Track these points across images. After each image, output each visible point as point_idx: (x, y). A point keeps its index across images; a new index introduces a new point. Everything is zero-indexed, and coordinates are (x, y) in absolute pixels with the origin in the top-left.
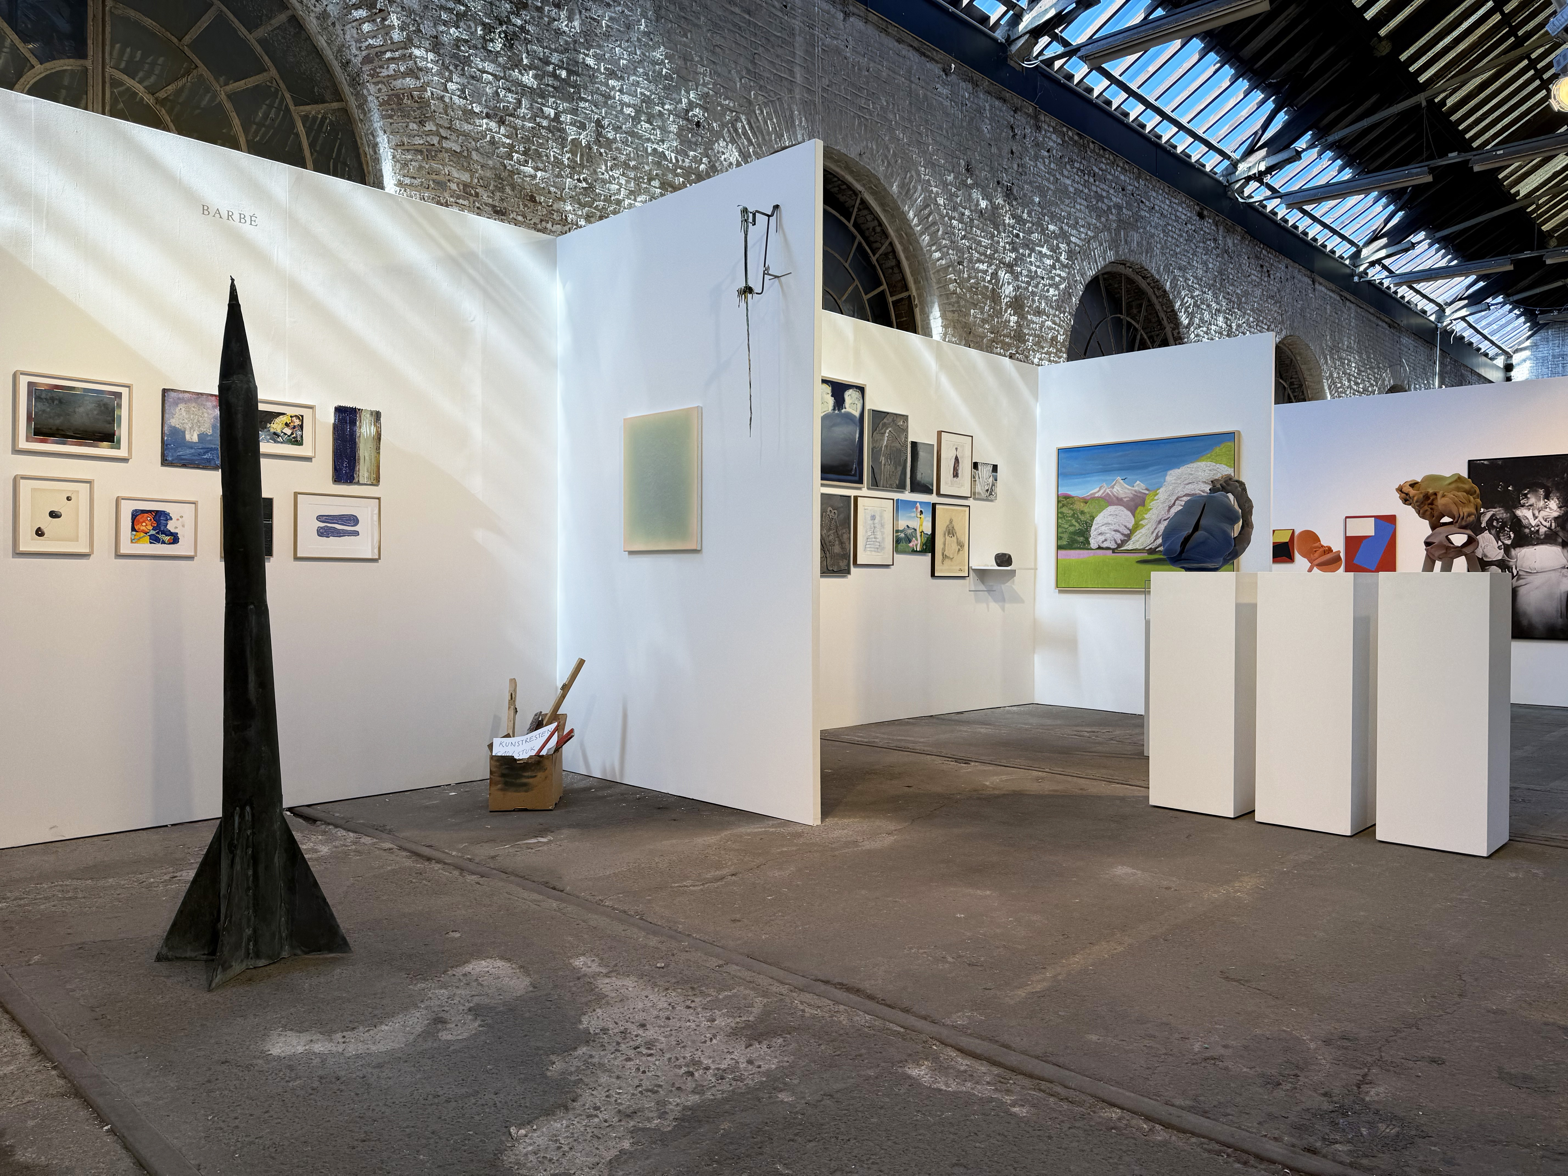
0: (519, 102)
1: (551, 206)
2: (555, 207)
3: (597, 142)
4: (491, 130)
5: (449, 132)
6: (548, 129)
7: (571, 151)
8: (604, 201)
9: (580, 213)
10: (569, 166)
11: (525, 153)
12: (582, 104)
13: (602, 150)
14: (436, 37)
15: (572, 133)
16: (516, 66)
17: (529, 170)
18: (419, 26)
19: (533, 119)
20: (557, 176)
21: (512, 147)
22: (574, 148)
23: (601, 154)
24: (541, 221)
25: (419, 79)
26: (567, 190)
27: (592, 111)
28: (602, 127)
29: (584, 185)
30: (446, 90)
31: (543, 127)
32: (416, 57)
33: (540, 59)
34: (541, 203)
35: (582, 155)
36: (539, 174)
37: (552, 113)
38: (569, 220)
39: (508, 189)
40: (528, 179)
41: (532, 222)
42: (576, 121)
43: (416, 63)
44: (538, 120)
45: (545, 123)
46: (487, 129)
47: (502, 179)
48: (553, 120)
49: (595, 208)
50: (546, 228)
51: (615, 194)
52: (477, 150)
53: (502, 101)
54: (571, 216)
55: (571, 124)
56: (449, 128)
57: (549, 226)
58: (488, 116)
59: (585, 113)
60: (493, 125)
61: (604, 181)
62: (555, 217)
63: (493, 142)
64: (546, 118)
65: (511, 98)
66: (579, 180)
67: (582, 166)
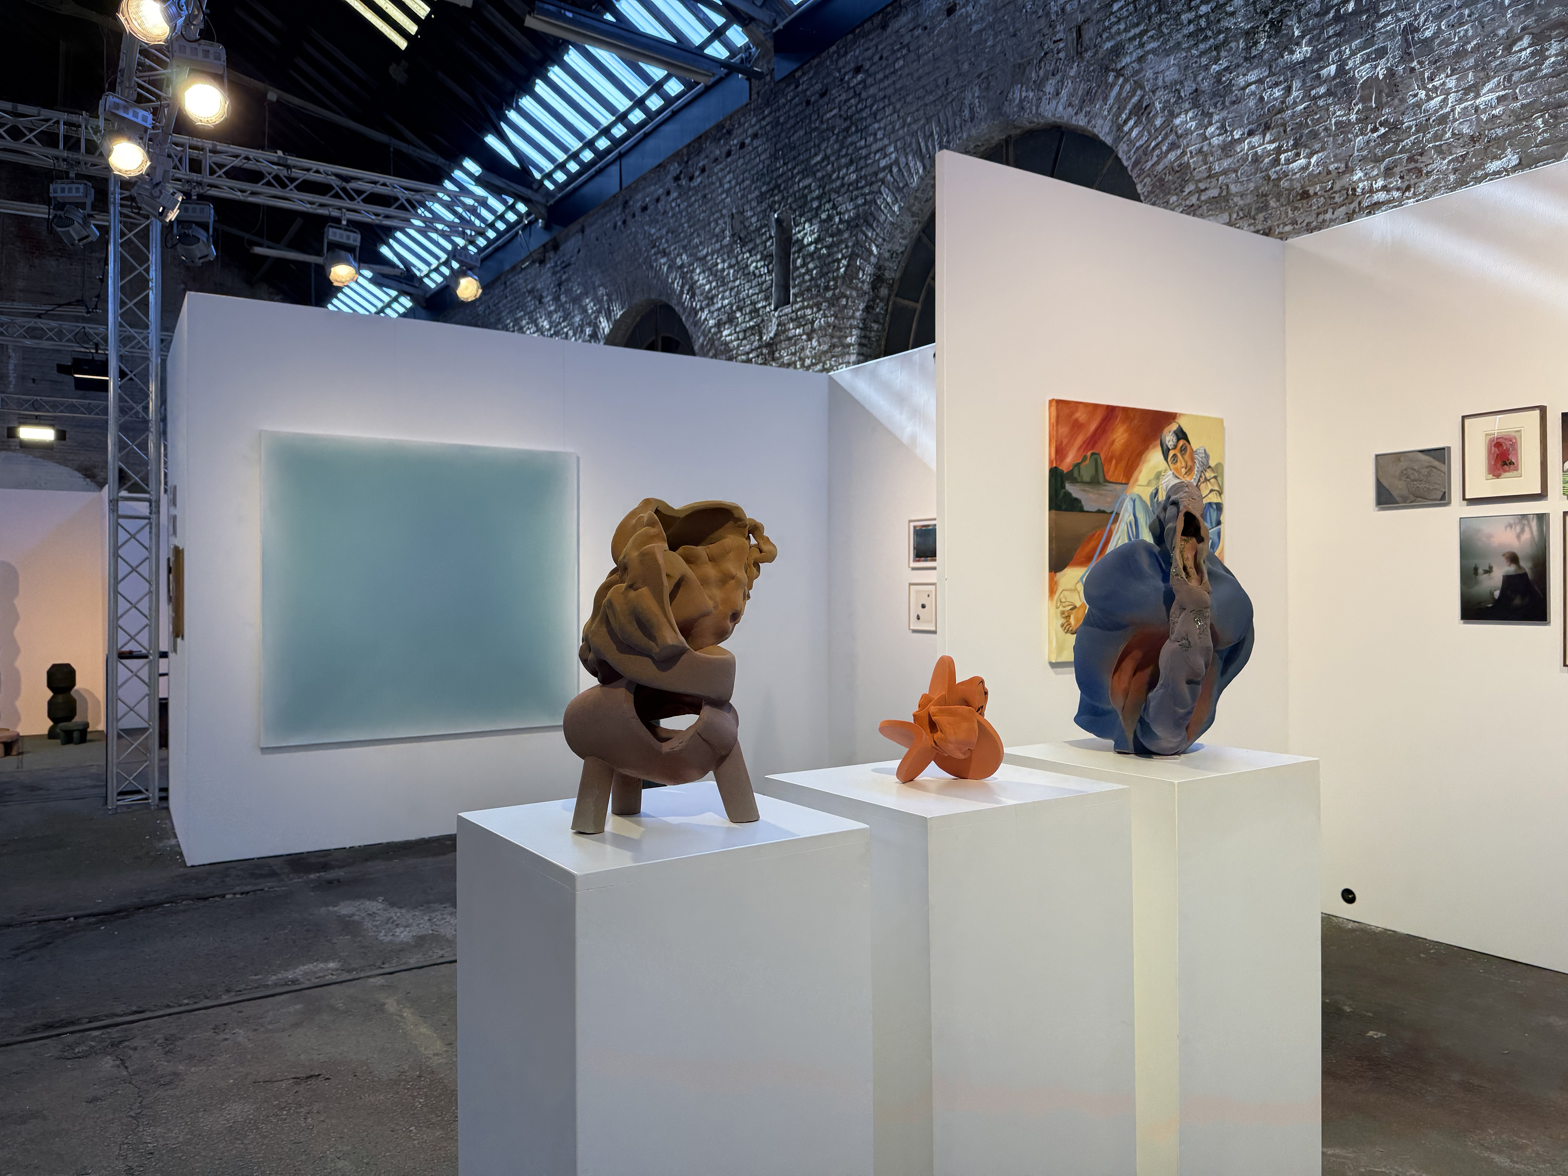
0: (1289, 90)
1: (1332, 188)
2: (1337, 187)
3: (1406, 56)
4: (1254, 147)
5: (1209, 181)
6: (1329, 93)
7: (1363, 100)
8: (1417, 131)
9: (1375, 172)
10: (1359, 121)
11: (1296, 146)
12: (1380, 25)
13: (1414, 64)
14: (1196, 90)
15: (1363, 73)
16: (1286, 48)
17: (1302, 162)
18: (1179, 93)
19: (1307, 95)
20: (1342, 145)
21: (1279, 151)
22: (1367, 92)
23: (1413, 70)
24: (1318, 214)
25: (1179, 147)
26: (1356, 154)
27: (1399, 20)
28: (1417, 30)
29: (1383, 130)
30: (1205, 138)
31: (1320, 97)
32: (1177, 127)
33: (1317, 15)
34: (1316, 194)
35: (1380, 93)
36: (1313, 160)
37: (1333, 68)
38: (1359, 190)
39: (1273, 203)
40: (1298, 175)
41: (1304, 224)
42: (1368, 55)
43: (1176, 133)
44: (1313, 92)
45: (1322, 90)
46: (1249, 150)
47: (1266, 195)
48: (1334, 78)
49: (1401, 152)
50: (1324, 220)
51: (1436, 111)
52: (1237, 181)
53: (1268, 102)
54: (1361, 185)
55: (1362, 63)
56: (1209, 177)
57: (1328, 216)
58: (1251, 133)
59: (1387, 32)
60: (1256, 140)
61: (1418, 105)
62: (1337, 200)
63: (1257, 159)
64: (1325, 82)
65: (1278, 93)
66: (1375, 130)
67: (1380, 106)
